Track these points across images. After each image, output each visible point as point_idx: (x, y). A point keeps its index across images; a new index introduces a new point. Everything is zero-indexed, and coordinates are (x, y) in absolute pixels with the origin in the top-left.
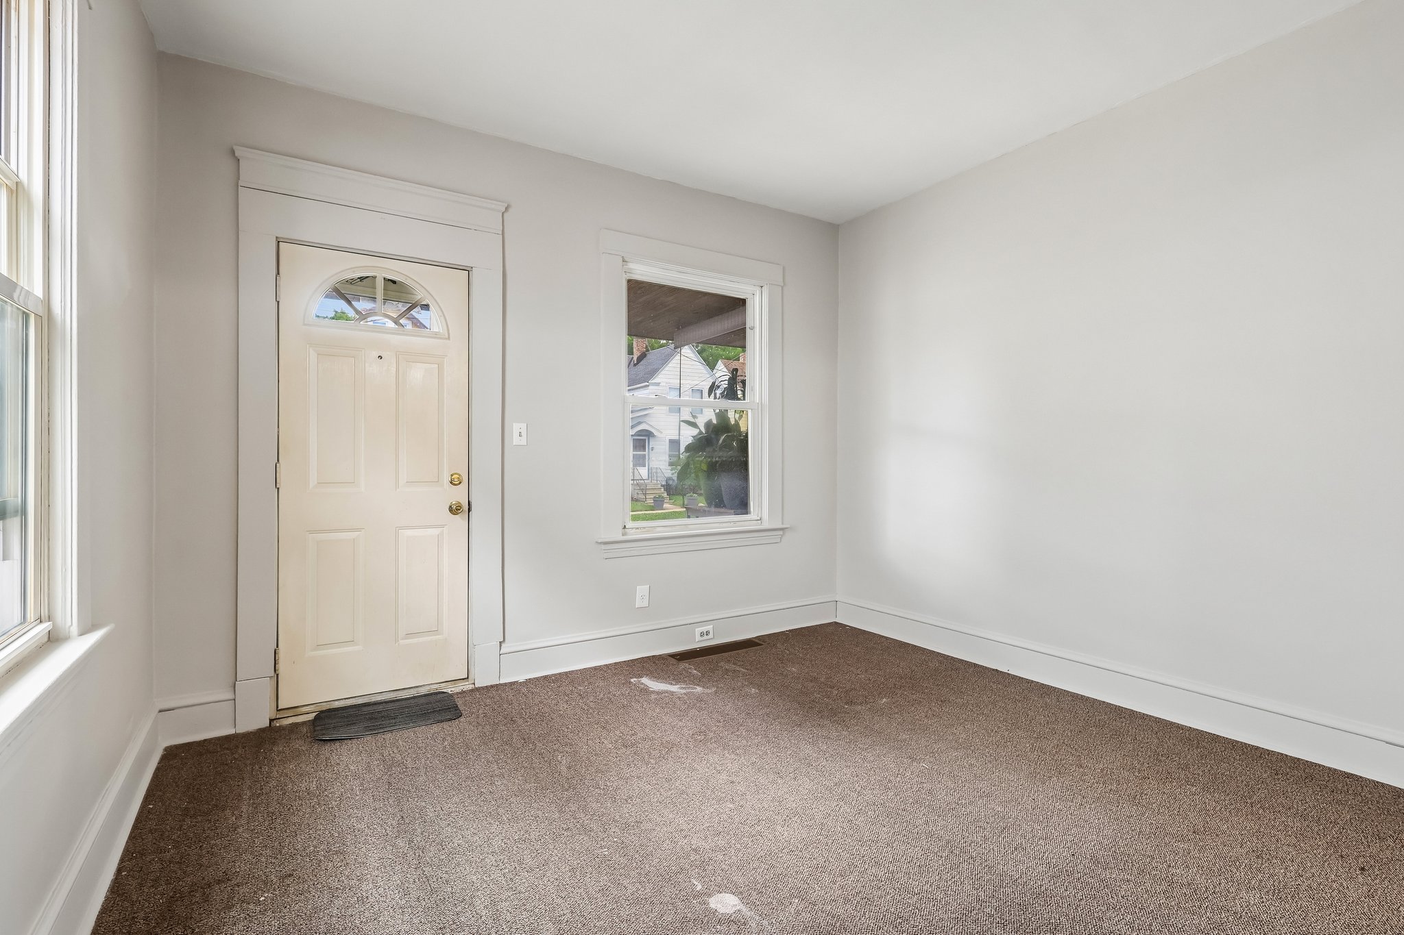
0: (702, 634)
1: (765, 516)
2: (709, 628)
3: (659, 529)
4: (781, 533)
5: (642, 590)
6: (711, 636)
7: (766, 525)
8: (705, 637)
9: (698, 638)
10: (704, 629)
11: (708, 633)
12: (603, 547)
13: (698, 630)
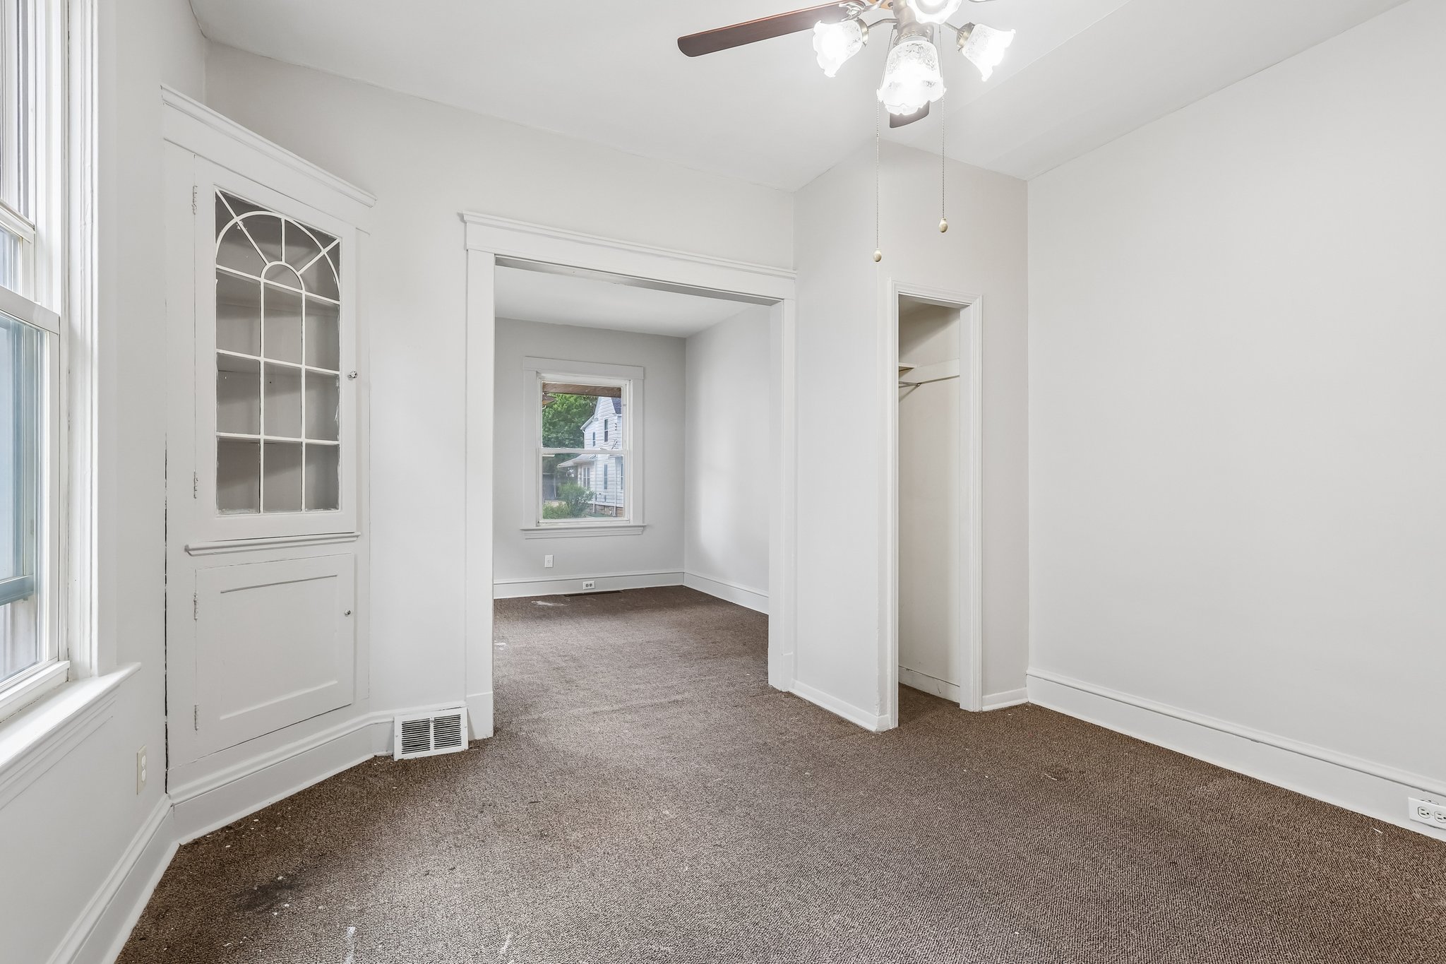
0: (587, 585)
1: (631, 519)
2: (592, 582)
3: (560, 524)
4: (642, 528)
5: (549, 558)
6: (593, 587)
7: (632, 524)
8: (589, 587)
9: (584, 587)
10: (589, 582)
11: (591, 585)
12: (524, 532)
13: (585, 583)
